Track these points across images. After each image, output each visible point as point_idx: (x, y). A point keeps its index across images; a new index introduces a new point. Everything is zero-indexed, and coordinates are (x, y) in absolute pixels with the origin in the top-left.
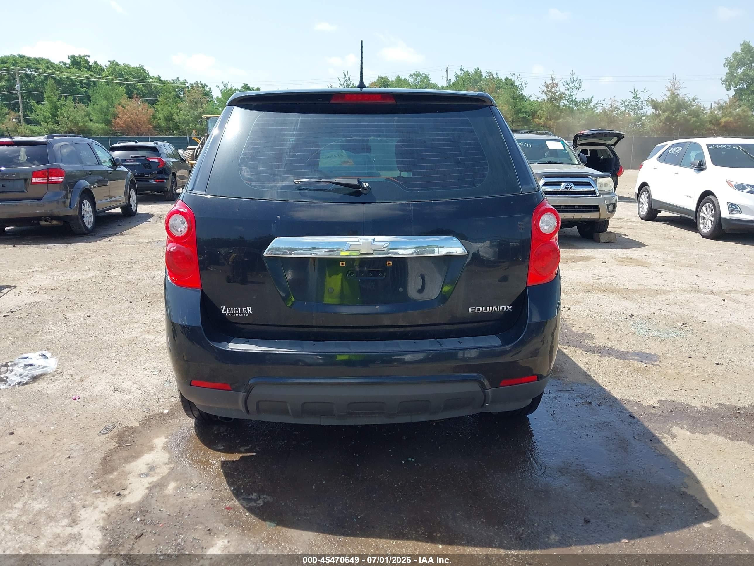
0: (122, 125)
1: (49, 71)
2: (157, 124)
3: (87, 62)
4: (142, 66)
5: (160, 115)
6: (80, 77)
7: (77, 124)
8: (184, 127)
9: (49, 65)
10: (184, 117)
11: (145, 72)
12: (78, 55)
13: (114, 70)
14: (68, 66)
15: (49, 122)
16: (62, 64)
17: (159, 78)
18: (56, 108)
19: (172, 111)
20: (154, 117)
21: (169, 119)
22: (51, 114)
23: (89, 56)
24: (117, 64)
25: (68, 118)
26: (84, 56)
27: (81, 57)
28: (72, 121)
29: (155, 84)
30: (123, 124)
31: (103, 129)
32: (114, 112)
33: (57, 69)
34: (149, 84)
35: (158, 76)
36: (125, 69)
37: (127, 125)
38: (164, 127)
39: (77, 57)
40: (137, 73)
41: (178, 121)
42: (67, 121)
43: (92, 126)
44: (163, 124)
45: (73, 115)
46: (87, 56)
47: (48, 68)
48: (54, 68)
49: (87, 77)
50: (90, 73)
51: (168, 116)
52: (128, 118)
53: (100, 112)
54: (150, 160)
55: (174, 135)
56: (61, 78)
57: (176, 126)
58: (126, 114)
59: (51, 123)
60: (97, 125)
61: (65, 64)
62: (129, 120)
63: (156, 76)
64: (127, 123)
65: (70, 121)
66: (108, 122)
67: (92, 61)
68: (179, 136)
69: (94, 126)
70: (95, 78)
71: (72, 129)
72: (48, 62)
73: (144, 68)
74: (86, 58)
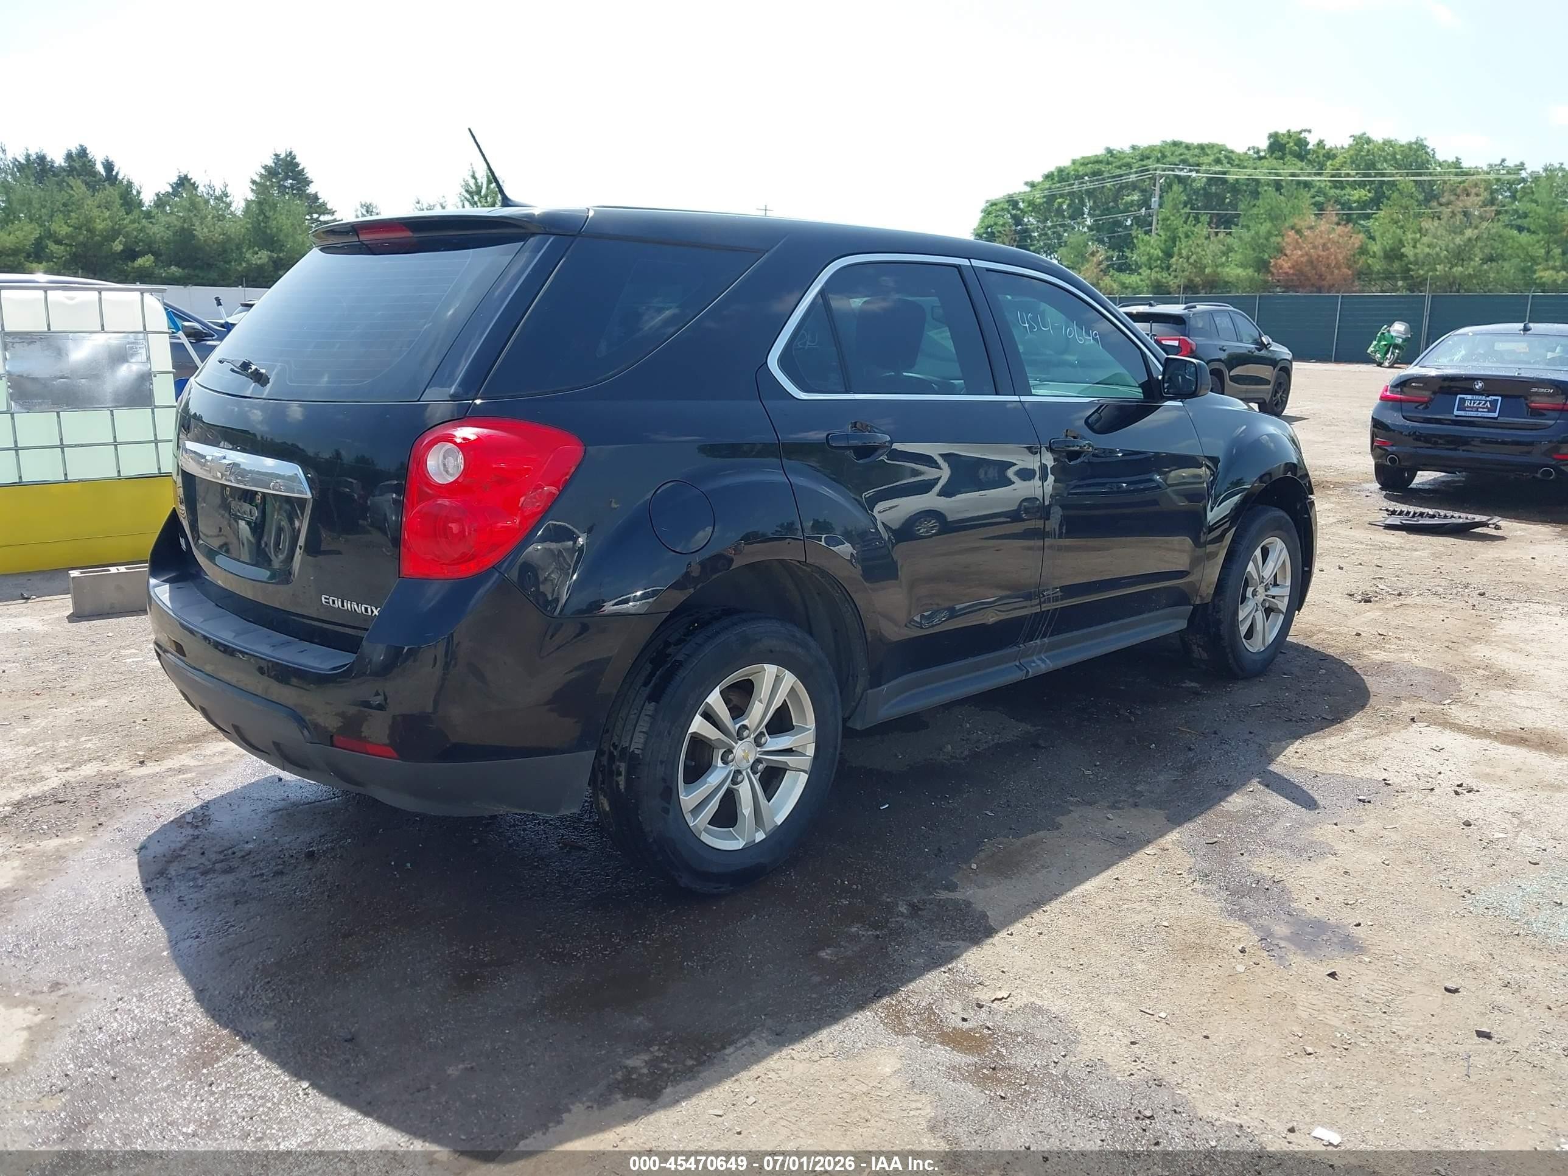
0: (1288, 270)
1: (1218, 168)
2: (1366, 267)
3: (1302, 143)
4: (1422, 140)
5: (1375, 248)
6: (1277, 175)
7: (1200, 268)
8: (1421, 272)
9: (1225, 156)
10: (1427, 250)
11: (1427, 153)
12: (1285, 132)
13: (1357, 155)
14: (1262, 154)
15: (1156, 267)
16: (1251, 152)
17: (1457, 164)
18: (1174, 239)
19: (1404, 238)
20: (1363, 251)
21: (1393, 254)
22: (1162, 251)
23: (1310, 131)
24: (1369, 141)
25: (1188, 258)
26: (1300, 133)
27: (1289, 134)
28: (1194, 265)
29: (1446, 178)
30: (1293, 267)
31: (1251, 280)
32: (1278, 244)
33: (1237, 162)
34: (1429, 178)
35: (1455, 160)
36: (1384, 150)
37: (1300, 273)
38: (1378, 273)
39: (1283, 135)
40: (1406, 157)
41: (1412, 259)
42: (1186, 265)
43: (1228, 273)
44: (1378, 266)
45: (1198, 253)
46: (1305, 131)
47: (1218, 161)
48: (1230, 160)
49: (1293, 175)
50: (1300, 164)
51: (1392, 250)
52: (1302, 256)
53: (1251, 246)
54: (1164, 342)
55: (1398, 290)
56: (1237, 180)
57: (1406, 273)
58: (1301, 249)
59: (1157, 269)
60: (1239, 271)
61: (1258, 152)
62: (1304, 259)
63: (1451, 159)
64: (1298, 268)
65: (1190, 264)
66: (1262, 266)
67: (1312, 141)
68: (1408, 293)
69: (1235, 272)
70: (1309, 175)
71: (1193, 280)
72: (1221, 149)
73: (1425, 143)
74: (1302, 135)
